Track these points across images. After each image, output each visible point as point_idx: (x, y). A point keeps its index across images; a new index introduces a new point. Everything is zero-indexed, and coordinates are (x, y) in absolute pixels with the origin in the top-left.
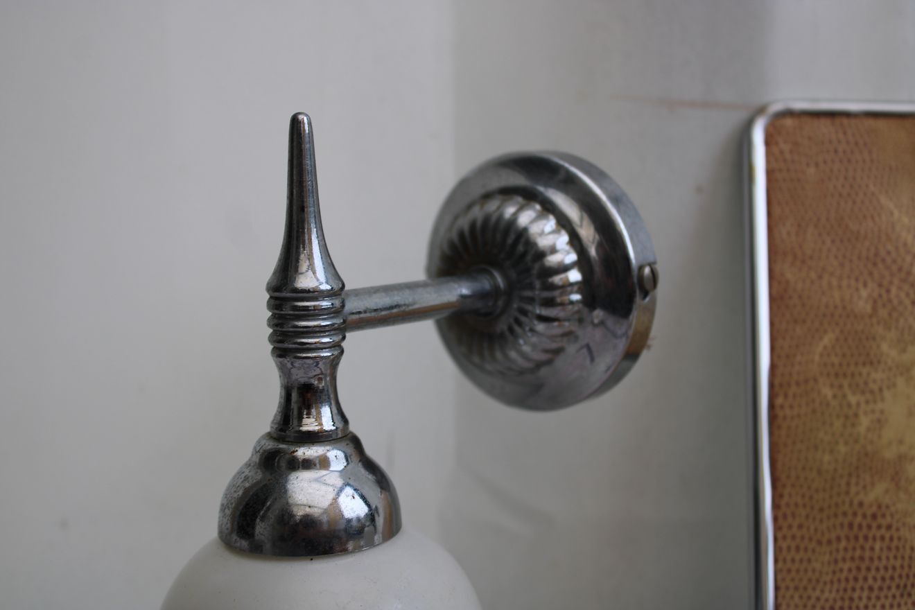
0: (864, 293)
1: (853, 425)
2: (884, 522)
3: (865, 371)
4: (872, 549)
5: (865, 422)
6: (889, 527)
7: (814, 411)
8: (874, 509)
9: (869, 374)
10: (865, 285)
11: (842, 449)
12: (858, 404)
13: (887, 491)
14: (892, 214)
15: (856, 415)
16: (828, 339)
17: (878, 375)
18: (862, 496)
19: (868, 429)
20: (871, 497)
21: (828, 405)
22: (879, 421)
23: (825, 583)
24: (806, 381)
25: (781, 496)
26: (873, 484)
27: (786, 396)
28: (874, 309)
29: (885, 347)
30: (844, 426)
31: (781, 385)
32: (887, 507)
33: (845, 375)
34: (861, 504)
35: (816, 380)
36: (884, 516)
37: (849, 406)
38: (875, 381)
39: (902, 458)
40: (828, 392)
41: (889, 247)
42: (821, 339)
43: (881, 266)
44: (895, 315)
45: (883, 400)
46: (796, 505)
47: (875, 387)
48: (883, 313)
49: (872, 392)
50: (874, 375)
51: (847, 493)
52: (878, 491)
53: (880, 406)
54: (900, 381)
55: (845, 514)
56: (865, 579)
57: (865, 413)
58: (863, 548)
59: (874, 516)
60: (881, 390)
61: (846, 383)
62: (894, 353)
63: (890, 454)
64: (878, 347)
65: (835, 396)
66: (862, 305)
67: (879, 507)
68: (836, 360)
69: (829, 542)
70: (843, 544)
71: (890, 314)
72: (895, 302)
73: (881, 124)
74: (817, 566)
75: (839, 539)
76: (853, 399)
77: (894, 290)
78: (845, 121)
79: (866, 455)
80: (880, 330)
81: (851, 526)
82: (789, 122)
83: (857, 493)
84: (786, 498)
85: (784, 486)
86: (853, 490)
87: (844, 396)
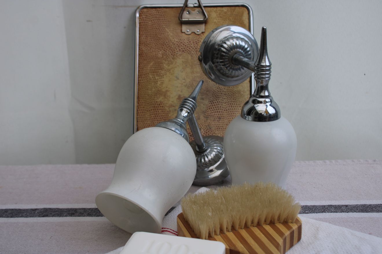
0: (160, 52)
1: (156, 84)
2: (161, 105)
3: (160, 71)
4: (159, 112)
5: (159, 83)
6: (163, 107)
7: (148, 81)
8: (159, 103)
9: (161, 72)
10: (161, 51)
11: (154, 89)
12: (158, 79)
13: (163, 99)
14: (168, 33)
15: (157, 81)
16: (152, 64)
17: (163, 72)
18: (157, 100)
19: (160, 85)
20: (159, 100)
21: (151, 79)
22: (162, 82)
23: (148, 120)
24: (146, 74)
25: (139, 101)
26: (160, 97)
27: (141, 78)
28: (163, 56)
29: (165, 65)
30: (154, 84)
31: (140, 75)
32: (163, 102)
33: (155, 72)
34: (157, 102)
35: (148, 74)
36: (161, 104)
37: (156, 79)
38: (162, 73)
39: (167, 91)
40: (151, 76)
41: (167, 41)
42: (150, 64)
43: (165, 46)
44: (167, 58)
45: (163, 78)
46: (143, 103)
47: (162, 75)
48: (165, 57)
49: (161, 76)
50: (162, 72)
51: (154, 99)
52: (161, 99)
53: (163, 79)
54: (168, 73)
55: (153, 104)
56: (157, 118)
57: (159, 81)
58: (157, 112)
59: (159, 104)
60: (163, 75)
61: (155, 74)
62: (167, 66)
63: (164, 90)
64: (163, 65)
65: (152, 77)
66: (160, 55)
67: (161, 102)
68: (153, 69)
69: (149, 111)
70: (153, 111)
71: (166, 57)
72: (168, 54)
73: (168, 9)
74: (147, 116)
75: (151, 110)
76: (157, 78)
77: (168, 52)
78: (159, 9)
79: (159, 90)
80: (164, 61)
81: (154, 107)
82: (145, 10)
83: (156, 99)
84: (140, 101)
85: (140, 98)
86: (155, 98)
87: (155, 77)
